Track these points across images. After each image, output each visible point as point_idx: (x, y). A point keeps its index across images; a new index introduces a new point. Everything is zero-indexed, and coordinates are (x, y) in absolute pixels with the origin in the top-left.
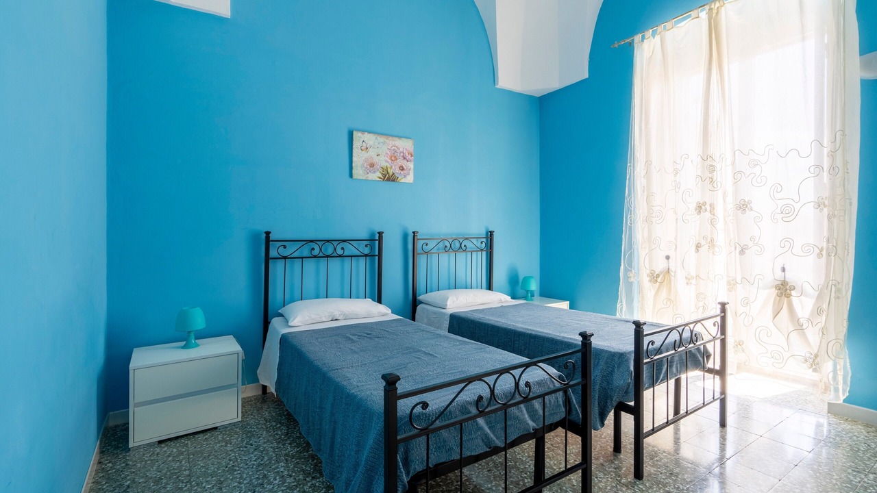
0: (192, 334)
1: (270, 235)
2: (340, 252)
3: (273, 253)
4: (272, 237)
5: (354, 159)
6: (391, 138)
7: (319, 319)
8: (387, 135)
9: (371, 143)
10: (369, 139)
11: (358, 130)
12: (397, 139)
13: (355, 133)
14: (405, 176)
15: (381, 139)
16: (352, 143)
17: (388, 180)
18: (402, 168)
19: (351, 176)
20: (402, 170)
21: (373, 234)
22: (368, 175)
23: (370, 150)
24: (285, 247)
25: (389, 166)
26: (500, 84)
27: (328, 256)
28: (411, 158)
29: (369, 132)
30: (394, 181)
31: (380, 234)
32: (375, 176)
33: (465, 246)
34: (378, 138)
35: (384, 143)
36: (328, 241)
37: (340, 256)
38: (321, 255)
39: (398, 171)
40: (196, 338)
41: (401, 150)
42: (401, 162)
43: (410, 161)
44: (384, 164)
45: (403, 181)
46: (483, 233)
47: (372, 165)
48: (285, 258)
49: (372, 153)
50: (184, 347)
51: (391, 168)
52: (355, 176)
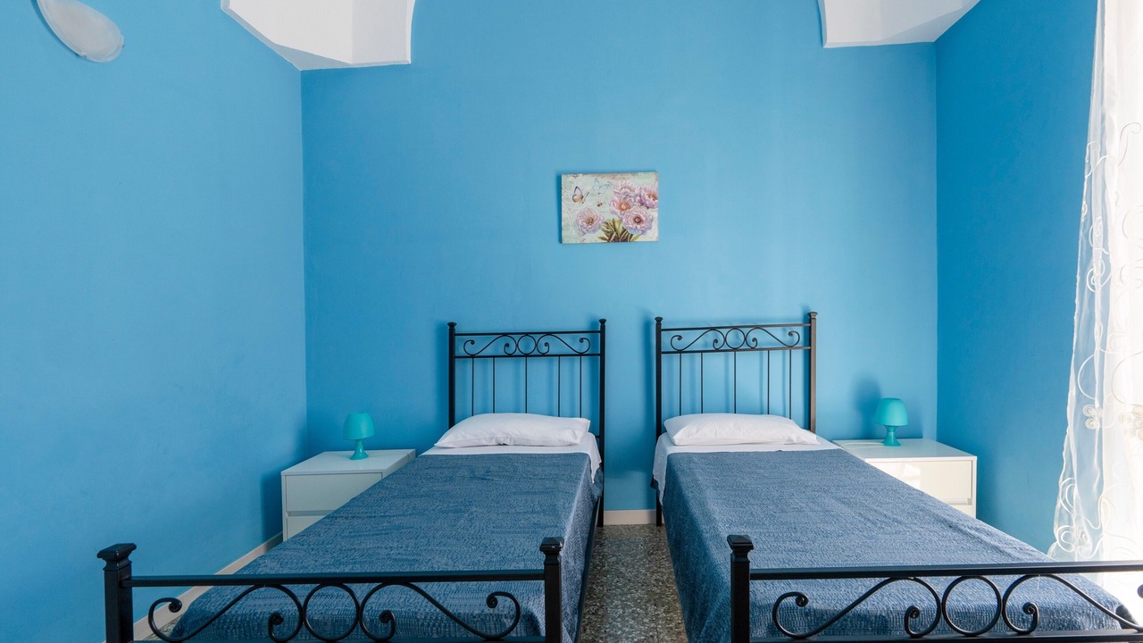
0: (360, 443)
1: (456, 327)
2: (544, 349)
3: (460, 351)
4: (458, 329)
5: (564, 215)
6: (619, 176)
7: (476, 441)
8: (613, 173)
9: (588, 188)
10: (585, 183)
11: (567, 173)
12: (630, 176)
13: (563, 177)
14: (643, 232)
15: (604, 180)
16: (561, 195)
17: (617, 240)
18: (638, 220)
19: (560, 240)
20: (638, 223)
21: (593, 324)
22: (585, 237)
23: (587, 199)
24: (473, 343)
25: (617, 219)
26: (828, 41)
27: (526, 356)
28: (654, 203)
29: (585, 173)
30: (625, 240)
31: (603, 322)
32: (596, 236)
33: (755, 340)
34: (599, 179)
35: (608, 186)
36: (527, 334)
37: (544, 355)
38: (518, 353)
39: (631, 224)
40: (365, 449)
41: (637, 192)
42: (637, 210)
43: (653, 207)
44: (609, 217)
45: (641, 239)
46: (798, 315)
47: (590, 221)
48: (473, 356)
49: (590, 203)
50: (352, 458)
51: (621, 220)
52: (565, 240)
